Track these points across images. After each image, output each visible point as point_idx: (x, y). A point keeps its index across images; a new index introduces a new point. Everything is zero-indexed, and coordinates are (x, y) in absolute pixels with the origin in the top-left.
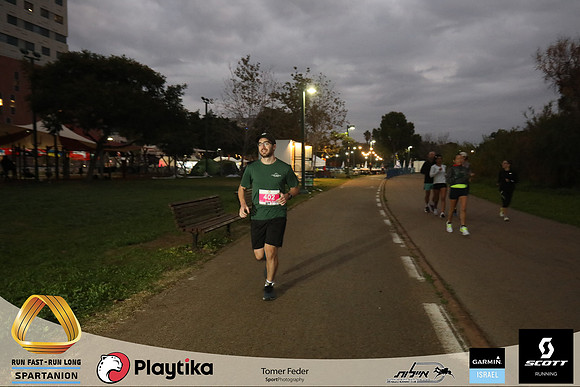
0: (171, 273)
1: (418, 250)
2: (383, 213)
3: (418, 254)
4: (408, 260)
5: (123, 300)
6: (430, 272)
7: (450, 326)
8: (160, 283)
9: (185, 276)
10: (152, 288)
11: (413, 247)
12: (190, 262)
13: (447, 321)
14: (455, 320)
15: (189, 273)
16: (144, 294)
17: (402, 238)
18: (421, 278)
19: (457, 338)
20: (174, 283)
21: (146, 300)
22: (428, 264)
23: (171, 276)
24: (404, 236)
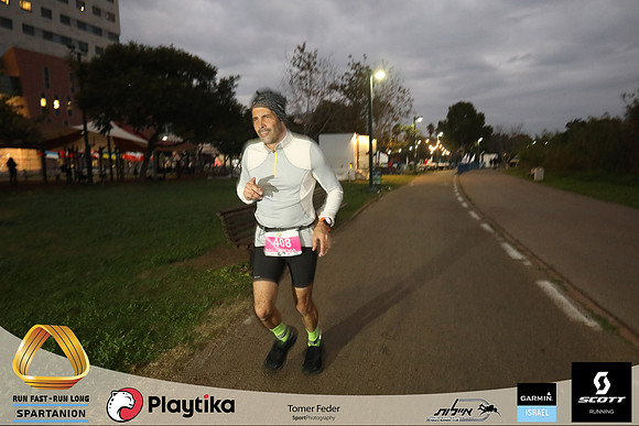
0: (220, 310)
1: (553, 269)
2: (474, 215)
4: (547, 286)
5: (146, 364)
9: (239, 317)
10: (191, 340)
16: (178, 352)
17: (519, 250)
20: (223, 331)
23: (220, 316)
24: (522, 248)
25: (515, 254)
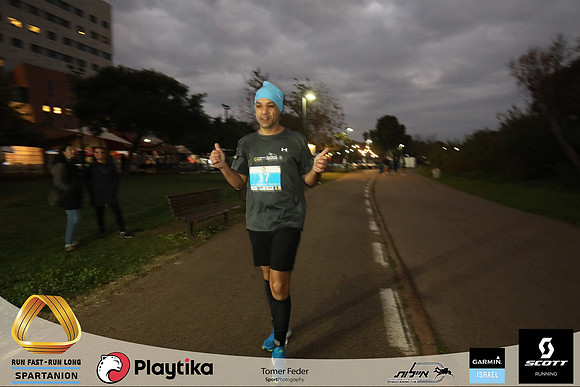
0: (161, 257)
1: (390, 236)
2: (368, 203)
3: (387, 240)
4: (378, 246)
5: (108, 283)
6: (394, 257)
7: (399, 312)
8: (147, 268)
9: (173, 261)
10: (138, 272)
11: (385, 234)
12: (182, 248)
13: (398, 308)
14: (405, 306)
15: (177, 258)
16: (127, 278)
17: (379, 225)
18: (384, 264)
19: (403, 324)
20: (160, 268)
21: (127, 285)
22: (395, 249)
23: (160, 260)
24: (381, 223)
25: (374, 227)
